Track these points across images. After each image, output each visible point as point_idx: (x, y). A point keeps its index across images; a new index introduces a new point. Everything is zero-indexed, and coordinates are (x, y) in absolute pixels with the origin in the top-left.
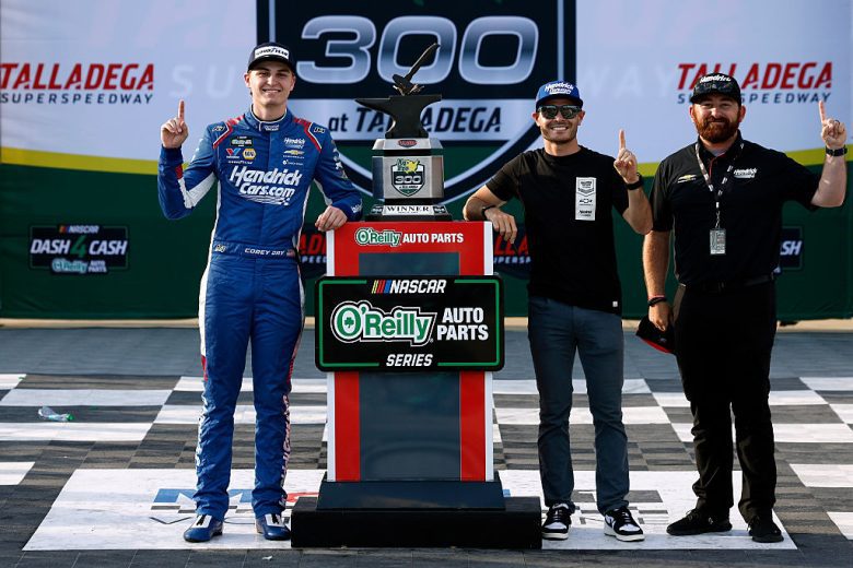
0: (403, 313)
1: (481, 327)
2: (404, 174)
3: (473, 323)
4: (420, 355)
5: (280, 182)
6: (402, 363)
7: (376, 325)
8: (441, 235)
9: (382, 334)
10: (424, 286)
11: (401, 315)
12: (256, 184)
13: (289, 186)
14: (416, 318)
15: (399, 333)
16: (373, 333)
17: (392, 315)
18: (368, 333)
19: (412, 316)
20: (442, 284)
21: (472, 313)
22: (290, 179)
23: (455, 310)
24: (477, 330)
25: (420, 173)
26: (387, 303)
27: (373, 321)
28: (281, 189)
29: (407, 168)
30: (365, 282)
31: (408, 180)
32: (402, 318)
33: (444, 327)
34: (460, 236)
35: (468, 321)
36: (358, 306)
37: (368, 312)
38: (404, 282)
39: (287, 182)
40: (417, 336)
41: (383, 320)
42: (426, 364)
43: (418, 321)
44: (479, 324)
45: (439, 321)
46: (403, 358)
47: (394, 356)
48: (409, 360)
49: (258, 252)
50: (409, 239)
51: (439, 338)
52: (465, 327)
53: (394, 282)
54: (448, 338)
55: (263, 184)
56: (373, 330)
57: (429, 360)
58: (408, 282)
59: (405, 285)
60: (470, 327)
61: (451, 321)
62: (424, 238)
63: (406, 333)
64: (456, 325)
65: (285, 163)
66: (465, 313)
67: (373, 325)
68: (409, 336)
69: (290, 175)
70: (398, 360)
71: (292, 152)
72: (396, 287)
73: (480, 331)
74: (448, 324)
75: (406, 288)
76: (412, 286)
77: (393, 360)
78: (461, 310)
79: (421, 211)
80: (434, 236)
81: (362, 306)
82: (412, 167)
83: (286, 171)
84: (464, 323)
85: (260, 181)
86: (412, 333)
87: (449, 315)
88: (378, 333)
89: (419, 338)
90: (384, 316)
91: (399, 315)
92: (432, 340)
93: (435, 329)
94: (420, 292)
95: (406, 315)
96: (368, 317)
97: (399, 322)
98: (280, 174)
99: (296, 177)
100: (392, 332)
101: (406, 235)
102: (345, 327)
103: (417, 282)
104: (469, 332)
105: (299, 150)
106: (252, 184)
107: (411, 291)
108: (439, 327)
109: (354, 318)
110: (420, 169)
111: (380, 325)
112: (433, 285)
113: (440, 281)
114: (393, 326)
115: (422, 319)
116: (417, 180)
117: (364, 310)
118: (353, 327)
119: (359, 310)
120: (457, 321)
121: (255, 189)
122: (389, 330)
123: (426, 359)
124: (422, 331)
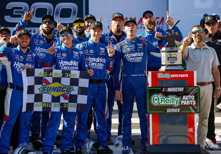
0: (171, 97)
1: (194, 101)
2: (171, 58)
3: (191, 100)
4: (176, 109)
5: (138, 56)
6: (171, 111)
7: (164, 101)
8: (182, 75)
9: (166, 103)
10: (177, 89)
11: (171, 98)
12: (131, 57)
13: (140, 57)
14: (175, 98)
15: (170, 103)
16: (163, 103)
17: (168, 98)
18: (162, 103)
19: (174, 98)
20: (182, 89)
21: (191, 97)
22: (140, 55)
23: (186, 96)
24: (192, 102)
25: (175, 57)
26: (167, 94)
27: (163, 99)
28: (138, 58)
29: (172, 56)
30: (160, 88)
31: (172, 59)
32: (171, 99)
33: (183, 101)
34: (187, 75)
35: (190, 99)
36: (158, 95)
37: (161, 97)
38: (172, 88)
39: (140, 56)
40: (175, 104)
41: (166, 99)
42: (178, 112)
43: (176, 99)
44: (193, 100)
45: (182, 100)
46: (171, 110)
47: (169, 109)
48: (173, 110)
49: (135, 75)
50: (173, 76)
51: (182, 104)
52: (189, 101)
53: (169, 88)
54: (184, 104)
55: (133, 57)
56: (163, 102)
57: (179, 110)
58: (173, 88)
59: (172, 89)
60: (190, 101)
61: (185, 99)
62: (177, 76)
63: (172, 103)
64: (186, 100)
65: (138, 50)
66: (189, 97)
67: (163, 101)
68: (173, 103)
69: (140, 53)
70: (170, 110)
71: (140, 47)
72: (169, 90)
73: (193, 102)
74: (184, 100)
75: (172, 90)
76: (174, 89)
77: (169, 111)
78: (188, 96)
79: (176, 68)
80: (180, 75)
81: (159, 95)
82: (173, 56)
83: (139, 52)
84: (189, 100)
85: (132, 56)
86: (174, 103)
87: (184, 97)
88: (164, 103)
89: (176, 104)
90: (166, 98)
91: (170, 98)
92: (180, 105)
93: (181, 101)
94: (176, 91)
95: (172, 98)
96: (162, 98)
97: (170, 100)
98: (137, 54)
99: (142, 54)
100: (168, 102)
101: (172, 75)
102: (155, 101)
103: (175, 88)
104: (190, 102)
105: (142, 46)
106: (130, 57)
107: (173, 91)
108: (182, 101)
109: (157, 99)
110: (176, 56)
111: (165, 101)
112: (180, 89)
113: (182, 88)
114: (169, 101)
115: (177, 99)
116: (175, 59)
117: (160, 96)
118: (157, 101)
119: (159, 96)
120: (187, 99)
121: (131, 59)
122: (167, 102)
123: (178, 110)
124: (177, 102)
